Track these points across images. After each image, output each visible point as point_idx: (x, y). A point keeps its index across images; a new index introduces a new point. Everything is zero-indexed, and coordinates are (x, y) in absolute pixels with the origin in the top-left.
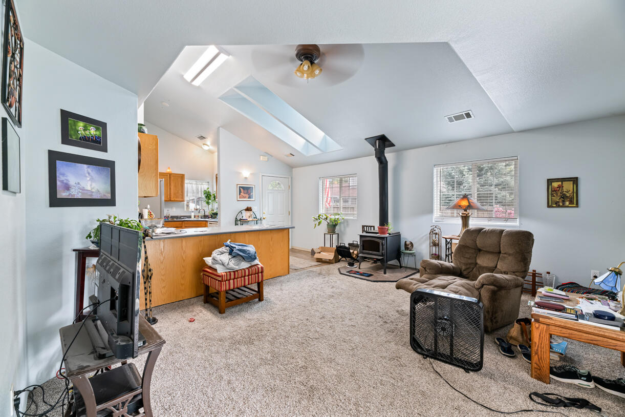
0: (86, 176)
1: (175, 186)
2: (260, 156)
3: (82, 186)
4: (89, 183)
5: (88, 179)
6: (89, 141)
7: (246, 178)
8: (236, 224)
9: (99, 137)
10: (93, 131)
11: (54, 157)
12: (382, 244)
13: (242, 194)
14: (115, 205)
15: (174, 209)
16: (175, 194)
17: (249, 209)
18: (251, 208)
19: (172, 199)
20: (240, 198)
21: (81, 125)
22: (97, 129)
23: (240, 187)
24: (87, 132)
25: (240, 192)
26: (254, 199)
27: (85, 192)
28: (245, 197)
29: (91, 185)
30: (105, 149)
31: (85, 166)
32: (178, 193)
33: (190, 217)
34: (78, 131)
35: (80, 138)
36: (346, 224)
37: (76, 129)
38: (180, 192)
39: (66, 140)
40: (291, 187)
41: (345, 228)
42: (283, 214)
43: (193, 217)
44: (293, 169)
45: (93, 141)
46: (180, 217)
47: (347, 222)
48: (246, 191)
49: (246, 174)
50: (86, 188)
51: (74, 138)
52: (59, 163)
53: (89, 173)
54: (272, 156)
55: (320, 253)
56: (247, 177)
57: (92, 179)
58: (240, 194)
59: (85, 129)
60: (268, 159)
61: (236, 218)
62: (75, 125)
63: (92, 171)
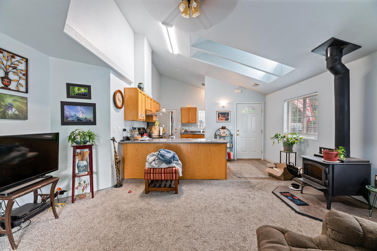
0: (80, 112)
1: (192, 115)
2: (235, 89)
3: (78, 116)
4: (81, 114)
5: (81, 112)
6: (81, 95)
7: (223, 107)
8: (215, 138)
9: (86, 93)
10: (83, 90)
11: (63, 104)
12: (325, 171)
13: (220, 117)
14: (96, 125)
15: (193, 127)
16: (191, 119)
17: (223, 128)
18: (225, 127)
19: (190, 122)
20: (218, 120)
21: (76, 88)
22: (85, 89)
23: (218, 113)
24: (80, 91)
25: (219, 116)
26: (229, 121)
27: (79, 119)
28: (222, 120)
29: (82, 115)
30: (90, 98)
31: (79, 107)
32: (193, 118)
33: (200, 132)
34: (75, 91)
35: (76, 95)
36: (306, 143)
37: (74, 91)
38: (194, 118)
39: (69, 96)
40: (264, 111)
41: (305, 147)
42: (256, 132)
43: (202, 132)
44: (267, 96)
45: (83, 95)
46: (195, 132)
47: (307, 142)
48: (223, 116)
49: (224, 104)
50: (79, 117)
51: (73, 95)
52: (65, 107)
53: (81, 110)
54: (246, 88)
55: (272, 168)
56: (224, 105)
57: (83, 113)
58: (218, 118)
59: (79, 90)
60: (241, 91)
61: (215, 134)
62: (73, 89)
63: (83, 109)
